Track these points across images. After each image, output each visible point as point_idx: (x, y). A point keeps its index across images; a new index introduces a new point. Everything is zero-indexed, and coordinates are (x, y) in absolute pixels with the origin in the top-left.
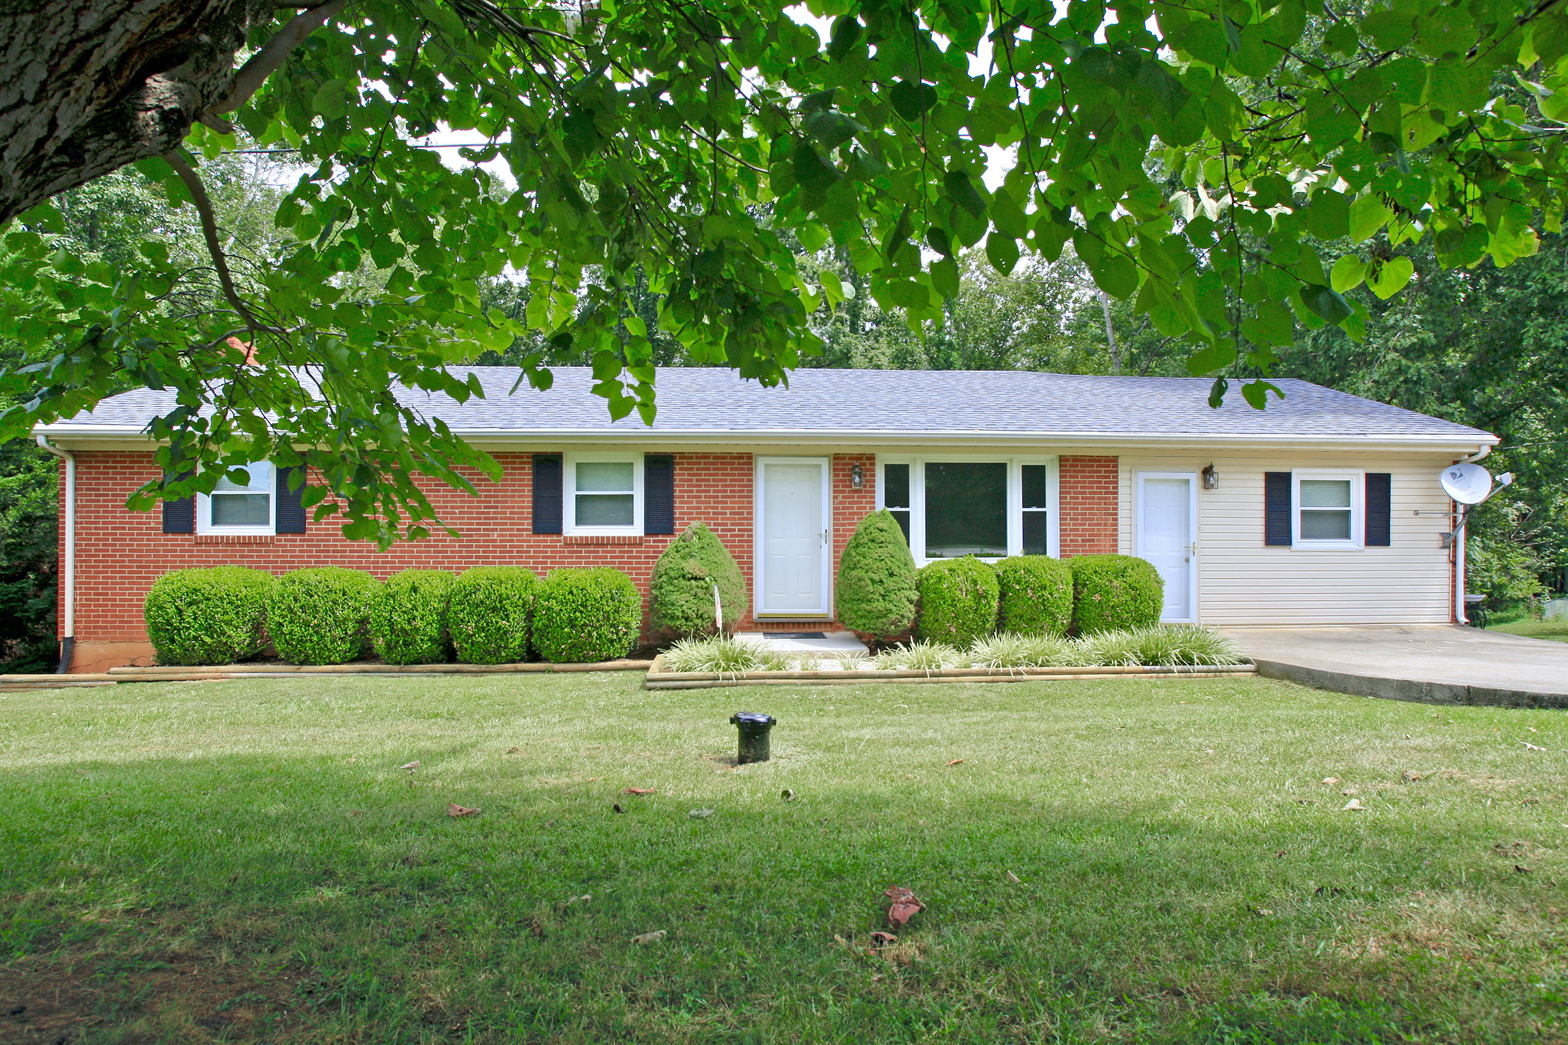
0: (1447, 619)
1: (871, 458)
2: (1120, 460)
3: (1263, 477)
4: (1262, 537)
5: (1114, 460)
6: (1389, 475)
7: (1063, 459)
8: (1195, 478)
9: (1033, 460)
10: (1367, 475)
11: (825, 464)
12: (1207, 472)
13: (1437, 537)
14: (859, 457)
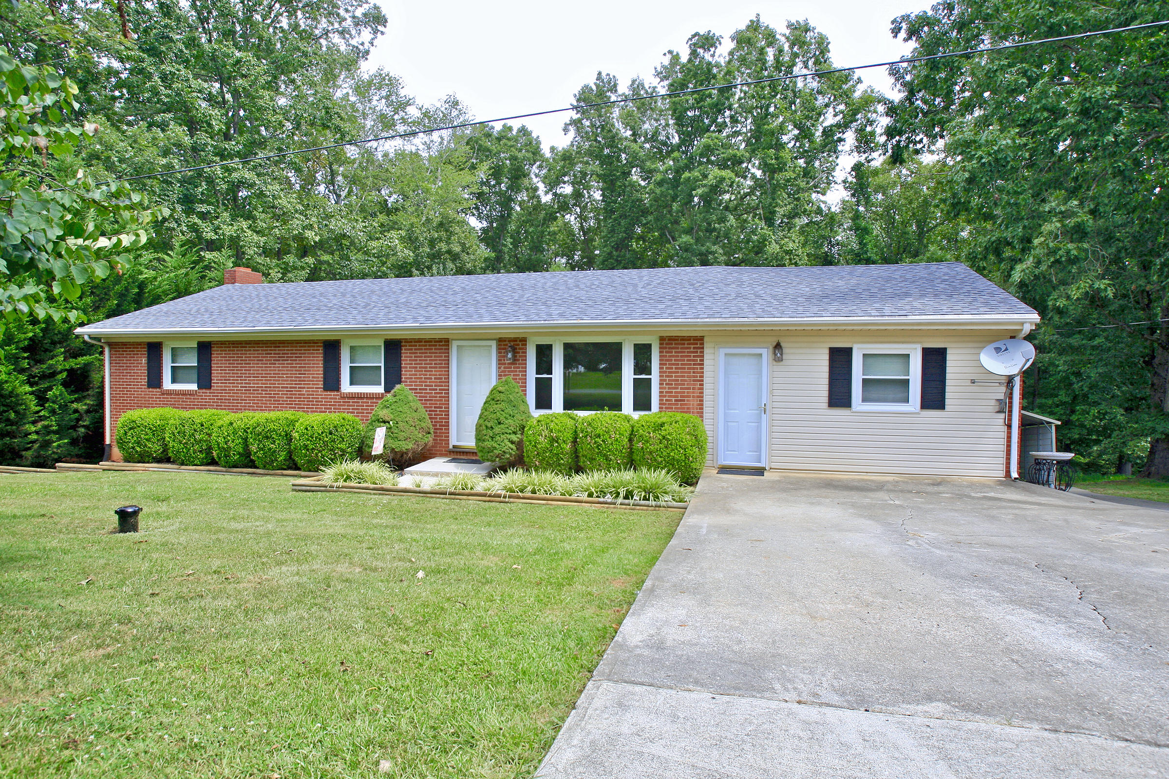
0: (1002, 474)
1: (524, 340)
2: (706, 339)
3: (827, 351)
4: (826, 400)
5: (701, 339)
6: (945, 349)
7: (662, 339)
8: (766, 353)
9: (643, 340)
10: (924, 350)
11: (494, 344)
12: (778, 346)
13: (993, 403)
14: (515, 340)
